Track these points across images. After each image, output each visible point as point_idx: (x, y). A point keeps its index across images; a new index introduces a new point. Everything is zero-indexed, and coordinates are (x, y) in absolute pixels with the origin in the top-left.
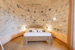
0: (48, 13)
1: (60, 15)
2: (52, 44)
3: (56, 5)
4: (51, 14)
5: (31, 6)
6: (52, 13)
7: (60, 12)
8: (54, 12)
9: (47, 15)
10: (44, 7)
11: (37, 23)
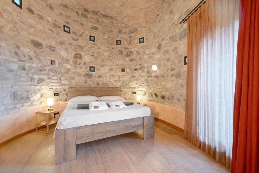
0: (136, 49)
1: (168, 60)
2: (154, 137)
3: (159, 31)
4: (144, 52)
5: (77, 13)
6: (147, 52)
7: (167, 51)
8: (154, 50)
9: (134, 56)
10: (126, 28)
11: (100, 76)
